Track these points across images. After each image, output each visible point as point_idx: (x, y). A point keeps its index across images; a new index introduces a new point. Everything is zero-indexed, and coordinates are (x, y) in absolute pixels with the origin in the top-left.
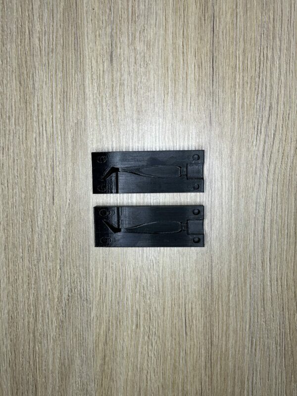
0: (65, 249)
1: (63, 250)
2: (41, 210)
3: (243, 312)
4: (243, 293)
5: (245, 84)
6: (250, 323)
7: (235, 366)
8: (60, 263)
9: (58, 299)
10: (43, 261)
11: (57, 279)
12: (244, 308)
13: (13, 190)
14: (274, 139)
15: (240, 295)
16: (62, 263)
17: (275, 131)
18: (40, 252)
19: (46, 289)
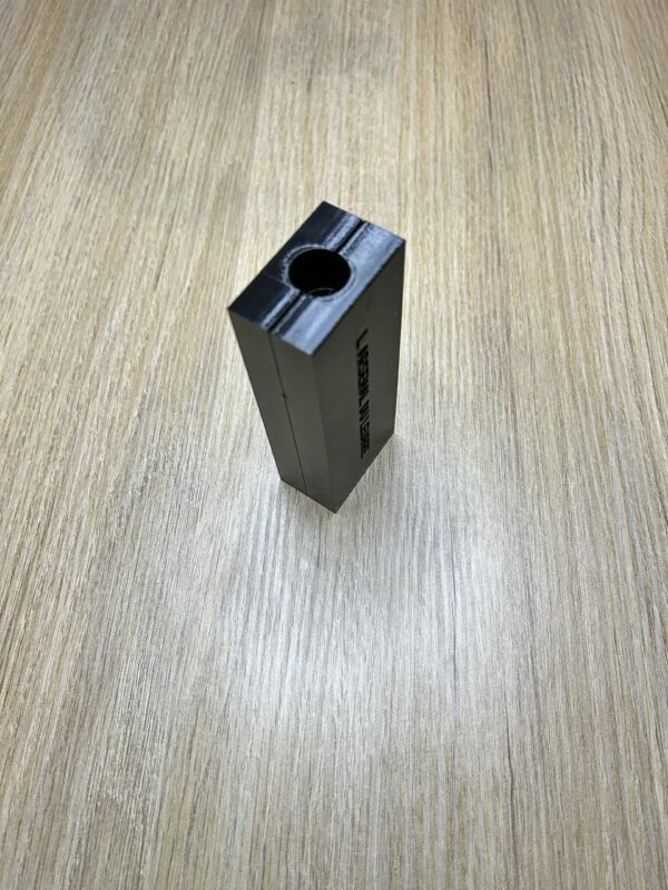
0: (160, 372)
1: (156, 377)
2: (125, 300)
3: (610, 529)
4: (604, 479)
5: (552, 117)
6: (634, 559)
7: (610, 695)
8: (143, 403)
9: (116, 487)
10: (101, 399)
11: (125, 439)
12: (611, 518)
13: (76, 264)
14: (620, 188)
15: (596, 483)
16: (147, 402)
17: (620, 176)
18: (99, 381)
19: (90, 463)
